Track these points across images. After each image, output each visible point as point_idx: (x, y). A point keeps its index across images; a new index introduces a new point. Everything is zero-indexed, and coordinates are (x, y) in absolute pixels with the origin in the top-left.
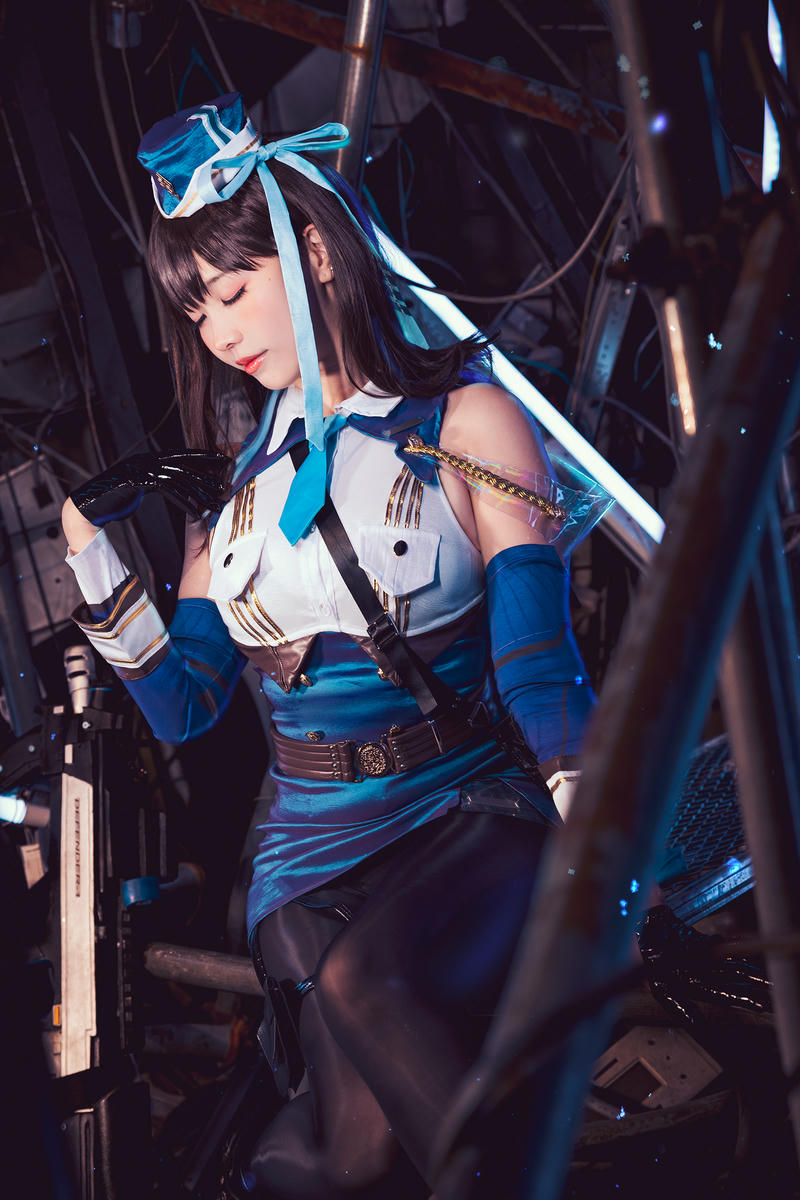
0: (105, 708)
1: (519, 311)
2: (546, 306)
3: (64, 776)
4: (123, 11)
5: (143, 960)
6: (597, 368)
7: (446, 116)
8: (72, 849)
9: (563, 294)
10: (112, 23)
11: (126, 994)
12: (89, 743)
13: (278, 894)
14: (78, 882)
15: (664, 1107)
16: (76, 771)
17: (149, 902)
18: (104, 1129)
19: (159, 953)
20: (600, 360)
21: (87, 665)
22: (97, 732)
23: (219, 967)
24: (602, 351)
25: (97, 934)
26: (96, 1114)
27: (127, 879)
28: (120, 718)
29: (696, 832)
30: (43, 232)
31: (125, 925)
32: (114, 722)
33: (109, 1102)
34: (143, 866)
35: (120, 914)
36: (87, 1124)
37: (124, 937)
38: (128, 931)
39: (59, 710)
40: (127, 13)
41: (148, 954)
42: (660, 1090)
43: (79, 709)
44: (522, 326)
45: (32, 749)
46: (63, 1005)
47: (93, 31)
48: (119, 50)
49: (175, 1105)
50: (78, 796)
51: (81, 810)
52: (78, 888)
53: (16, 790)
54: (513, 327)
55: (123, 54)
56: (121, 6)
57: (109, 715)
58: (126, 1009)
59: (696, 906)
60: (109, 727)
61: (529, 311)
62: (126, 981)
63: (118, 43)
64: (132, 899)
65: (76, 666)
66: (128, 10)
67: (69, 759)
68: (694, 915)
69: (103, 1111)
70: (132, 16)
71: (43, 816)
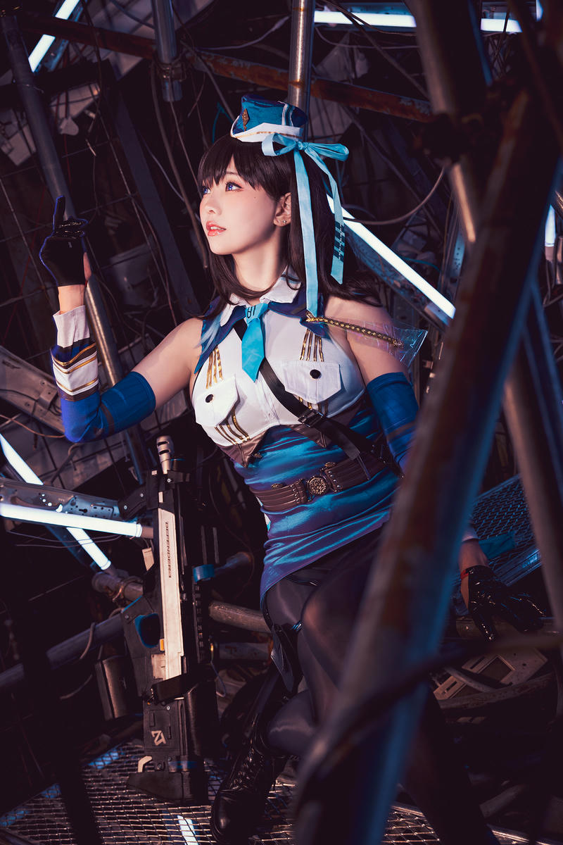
0: (179, 470)
1: (409, 233)
2: (424, 229)
3: (159, 510)
4: (169, 80)
5: (208, 611)
6: (455, 261)
7: (360, 128)
8: (166, 552)
9: (433, 222)
10: (165, 88)
11: (199, 632)
12: (171, 490)
13: (276, 574)
14: (170, 569)
15: (514, 683)
16: (166, 507)
17: (209, 579)
18: (191, 709)
19: (216, 607)
20: (456, 256)
21: (169, 446)
22: (176, 484)
23: (246, 616)
24: (456, 251)
25: (181, 598)
26: (185, 700)
27: (196, 566)
28: (188, 475)
29: (523, 522)
30: (138, 209)
31: (197, 592)
32: (184, 477)
33: (192, 693)
34: (205, 558)
35: (193, 586)
36: (182, 706)
37: (197, 599)
38: (198, 596)
39: (154, 473)
40: (172, 81)
41: (211, 607)
42: (511, 673)
43: (165, 472)
44: (411, 242)
45: (142, 495)
46: (165, 639)
47: (154, 93)
48: (169, 103)
49: (240, 687)
50: (167, 520)
51: (169, 528)
52: (170, 572)
53: (136, 519)
54: (407, 243)
55: (172, 104)
56: (169, 77)
57: (181, 474)
58: (200, 640)
59: (524, 567)
60: (182, 481)
61: (414, 233)
62: (198, 624)
63: (169, 99)
64: (199, 578)
65: (163, 448)
66: (172, 80)
67: (161, 500)
68: (523, 572)
69: (189, 699)
70: (175, 83)
71: (150, 532)
